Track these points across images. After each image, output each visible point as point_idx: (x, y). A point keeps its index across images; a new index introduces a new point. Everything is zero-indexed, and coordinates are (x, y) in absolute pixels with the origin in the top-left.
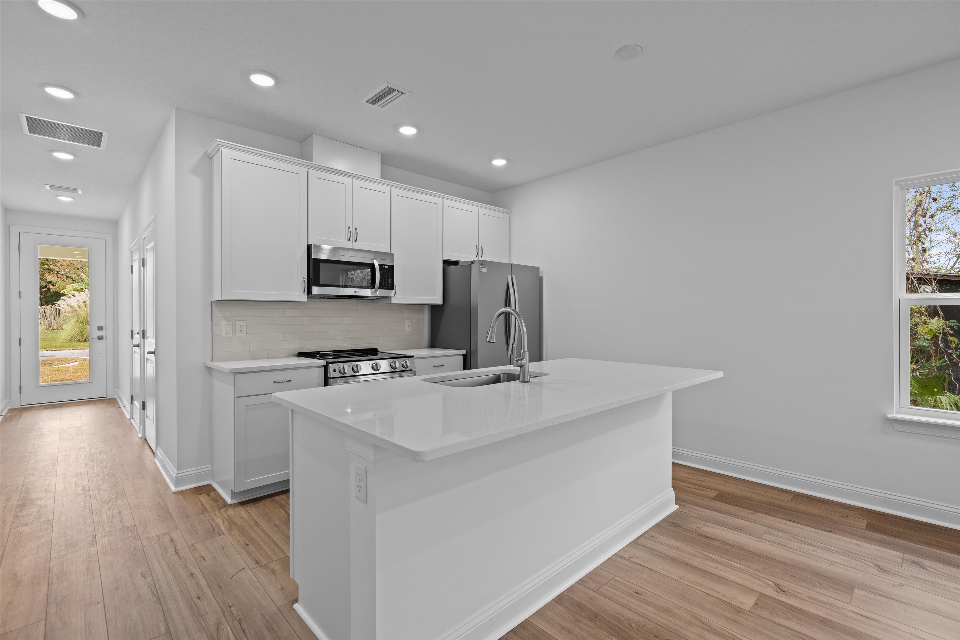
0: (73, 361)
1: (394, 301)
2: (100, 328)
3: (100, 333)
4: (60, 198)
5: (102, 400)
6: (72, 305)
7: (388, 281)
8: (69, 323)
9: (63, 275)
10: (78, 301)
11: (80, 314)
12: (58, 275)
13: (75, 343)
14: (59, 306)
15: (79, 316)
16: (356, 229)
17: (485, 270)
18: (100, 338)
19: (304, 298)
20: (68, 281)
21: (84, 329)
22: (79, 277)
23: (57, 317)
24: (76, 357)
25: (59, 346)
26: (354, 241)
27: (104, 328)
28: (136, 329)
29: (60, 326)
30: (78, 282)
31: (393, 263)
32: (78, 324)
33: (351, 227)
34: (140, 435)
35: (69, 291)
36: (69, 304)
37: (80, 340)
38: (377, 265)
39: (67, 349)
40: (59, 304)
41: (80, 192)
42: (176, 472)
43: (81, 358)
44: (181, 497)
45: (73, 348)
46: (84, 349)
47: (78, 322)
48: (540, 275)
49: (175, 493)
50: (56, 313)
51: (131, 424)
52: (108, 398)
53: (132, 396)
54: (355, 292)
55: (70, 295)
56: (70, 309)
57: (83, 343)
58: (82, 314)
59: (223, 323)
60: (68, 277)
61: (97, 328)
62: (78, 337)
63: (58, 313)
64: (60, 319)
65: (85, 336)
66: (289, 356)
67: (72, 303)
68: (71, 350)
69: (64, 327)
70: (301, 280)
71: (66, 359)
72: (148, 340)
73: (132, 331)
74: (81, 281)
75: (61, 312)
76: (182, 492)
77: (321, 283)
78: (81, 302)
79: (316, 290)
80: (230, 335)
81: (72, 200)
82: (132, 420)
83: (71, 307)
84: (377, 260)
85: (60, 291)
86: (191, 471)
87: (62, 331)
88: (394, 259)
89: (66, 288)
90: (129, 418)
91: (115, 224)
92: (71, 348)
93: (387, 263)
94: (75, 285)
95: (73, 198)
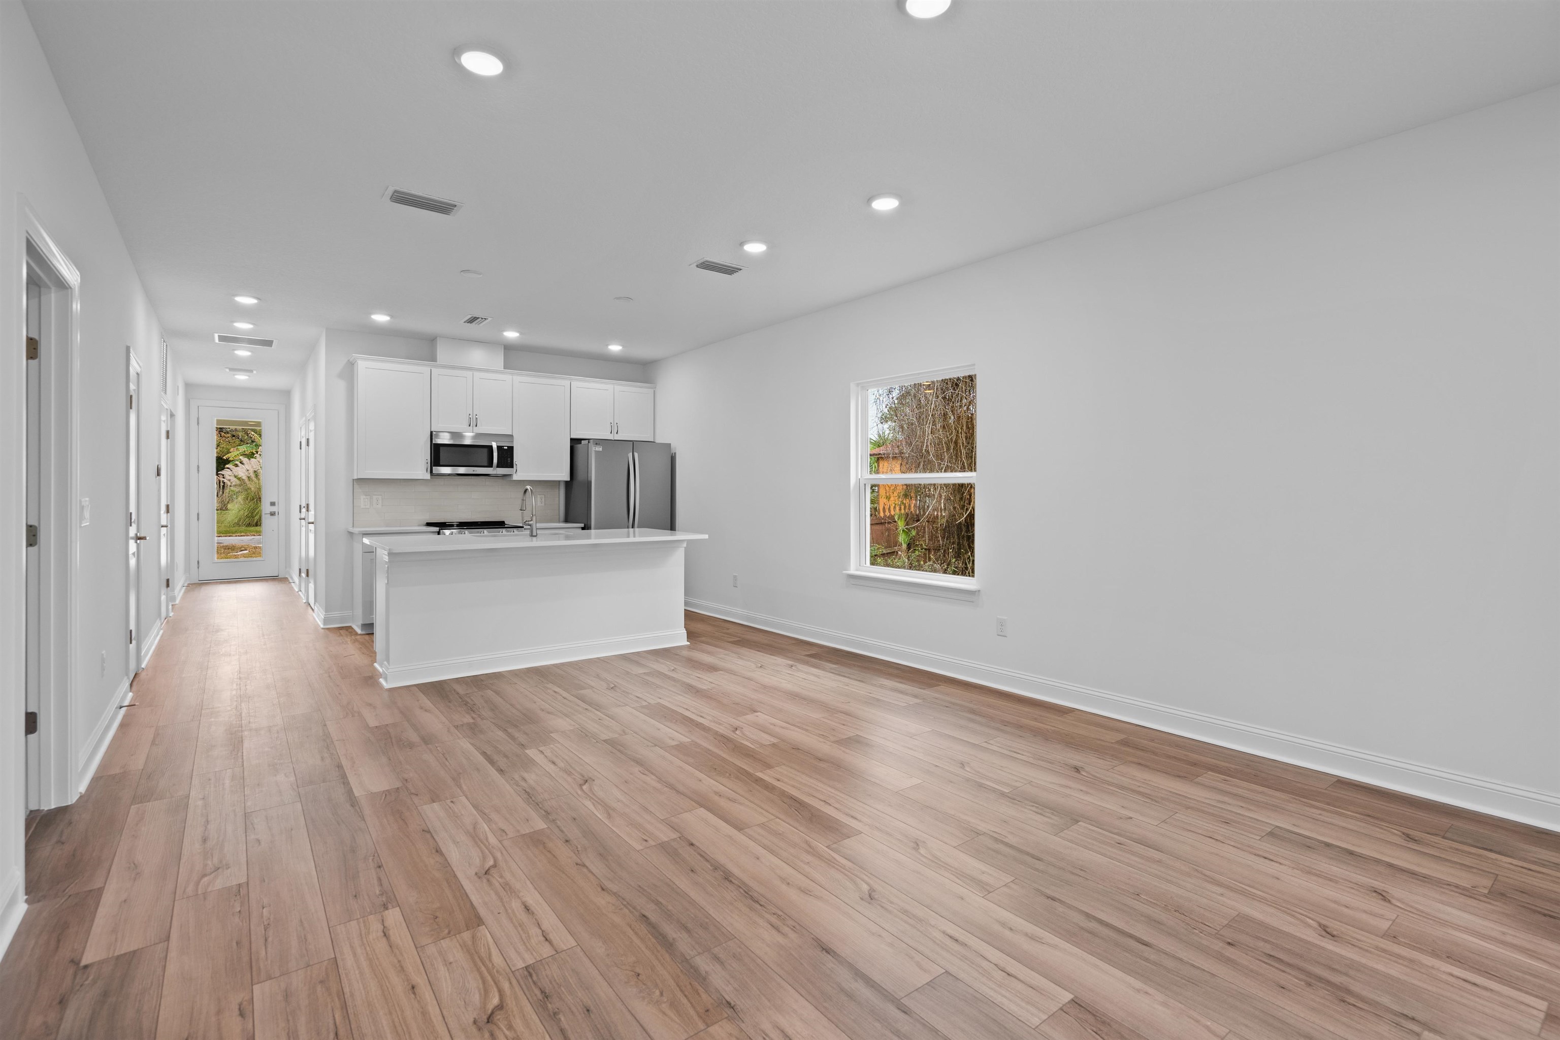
0: (242, 549)
1: (515, 477)
2: (273, 504)
3: (273, 509)
4: (236, 377)
5: (274, 579)
6: (240, 476)
7: (507, 460)
8: (235, 501)
9: (228, 433)
10: (248, 470)
11: (250, 489)
12: (221, 433)
13: (244, 528)
14: (224, 478)
15: (249, 491)
16: (476, 415)
17: (601, 449)
18: (273, 514)
19: (428, 476)
20: (235, 442)
21: (254, 509)
22: (248, 436)
23: (221, 493)
24: (245, 544)
25: (224, 532)
26: (474, 426)
27: (276, 504)
28: (304, 504)
29: (224, 505)
30: (247, 443)
31: (513, 444)
32: (247, 502)
33: (471, 414)
34: (304, 601)
35: (235, 456)
36: (236, 474)
37: (250, 523)
38: (494, 445)
39: (234, 535)
40: (223, 475)
41: (255, 372)
42: (324, 613)
43: (251, 546)
44: (327, 631)
45: (242, 534)
46: (254, 535)
47: (247, 499)
48: (673, 451)
49: (322, 629)
50: (220, 487)
51: (299, 595)
52: (280, 577)
53: (300, 569)
54: (474, 471)
55: (237, 462)
56: (238, 482)
57: (254, 528)
58: (253, 489)
59: (363, 497)
60: (234, 436)
61: (269, 504)
62: (248, 519)
63: (221, 487)
64: (224, 495)
65: (256, 518)
66: (419, 525)
67: (240, 473)
68: (239, 536)
69: (229, 506)
70: (424, 462)
71: (233, 546)
72: (311, 512)
73: (300, 506)
74: (250, 441)
75: (226, 486)
76: (328, 629)
77: (441, 464)
78: (251, 471)
79: (437, 470)
80: (368, 507)
81: (247, 377)
82: (300, 592)
83: (239, 479)
84: (496, 442)
85: (224, 456)
86: (336, 614)
87: (226, 511)
88: (513, 440)
89: (231, 452)
90: (297, 590)
91: (286, 394)
92: (239, 534)
93: (505, 444)
94: (243, 448)
95: (249, 376)
